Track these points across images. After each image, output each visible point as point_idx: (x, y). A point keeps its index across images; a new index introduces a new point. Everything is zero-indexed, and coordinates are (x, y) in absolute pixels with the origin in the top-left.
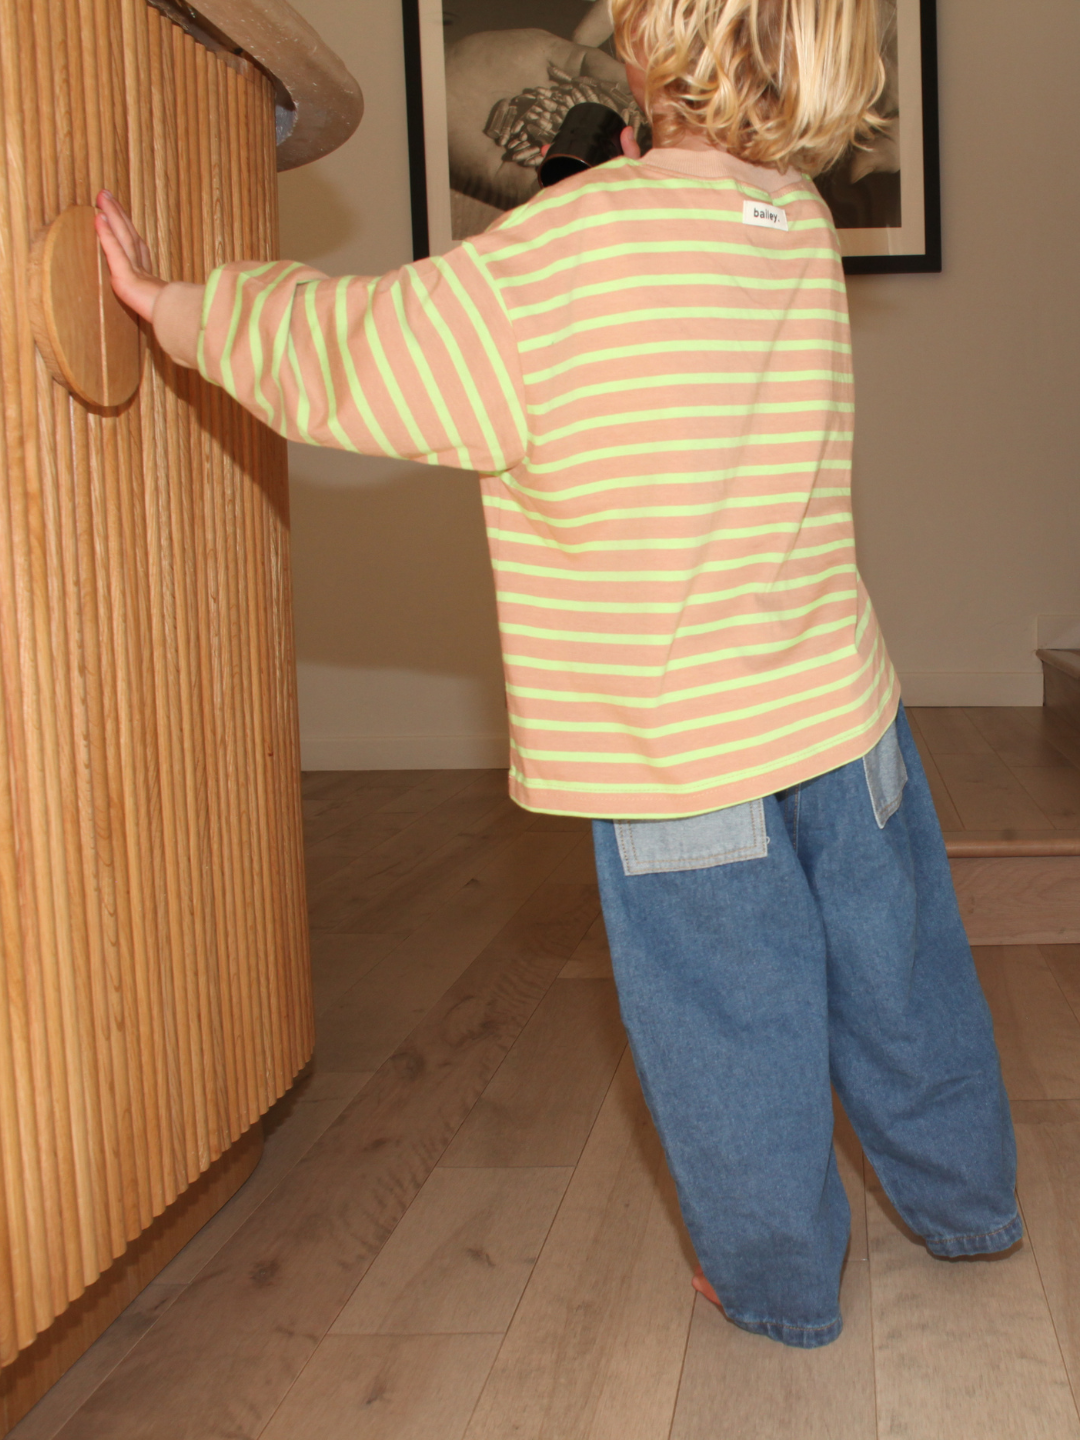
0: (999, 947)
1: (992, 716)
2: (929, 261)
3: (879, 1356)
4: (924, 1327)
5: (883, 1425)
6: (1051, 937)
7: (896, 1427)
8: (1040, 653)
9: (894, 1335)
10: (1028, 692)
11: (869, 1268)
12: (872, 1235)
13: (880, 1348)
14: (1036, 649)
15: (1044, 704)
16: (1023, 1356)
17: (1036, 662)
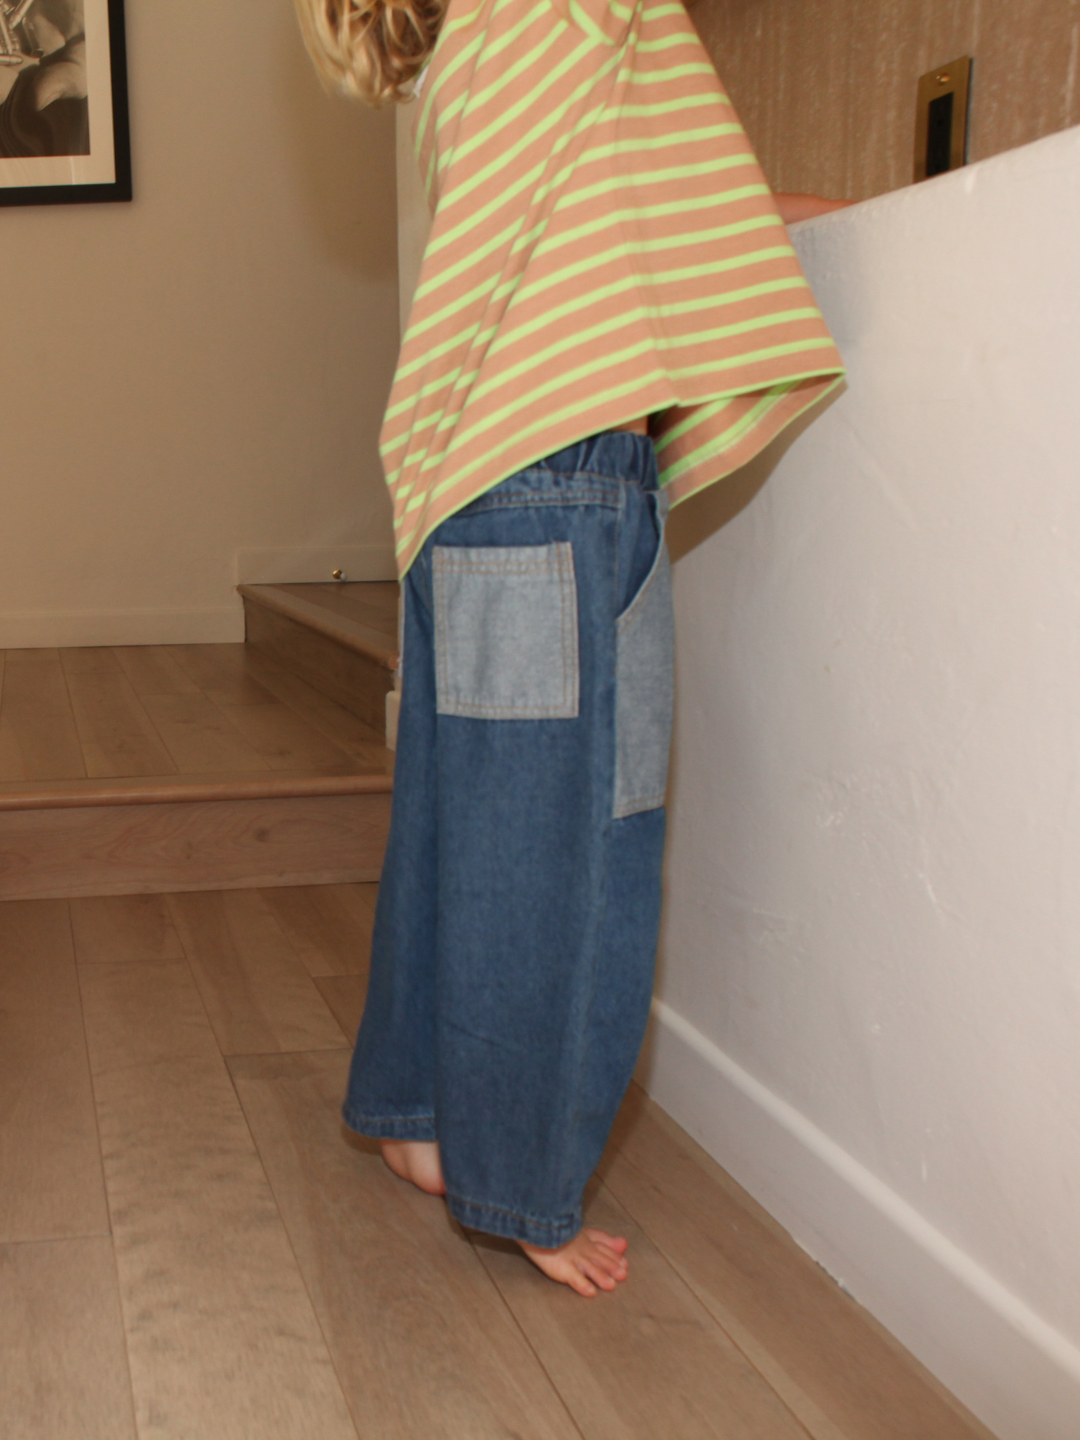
0: (219, 892)
1: (194, 652)
2: (119, 191)
3: (131, 1339)
4: (175, 1305)
5: (141, 1416)
6: (270, 880)
7: (156, 1419)
8: (240, 588)
9: (145, 1316)
10: (229, 627)
11: (112, 1243)
12: (114, 1205)
13: (132, 1330)
14: (237, 583)
15: (246, 640)
16: (281, 1332)
17: (237, 597)
